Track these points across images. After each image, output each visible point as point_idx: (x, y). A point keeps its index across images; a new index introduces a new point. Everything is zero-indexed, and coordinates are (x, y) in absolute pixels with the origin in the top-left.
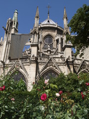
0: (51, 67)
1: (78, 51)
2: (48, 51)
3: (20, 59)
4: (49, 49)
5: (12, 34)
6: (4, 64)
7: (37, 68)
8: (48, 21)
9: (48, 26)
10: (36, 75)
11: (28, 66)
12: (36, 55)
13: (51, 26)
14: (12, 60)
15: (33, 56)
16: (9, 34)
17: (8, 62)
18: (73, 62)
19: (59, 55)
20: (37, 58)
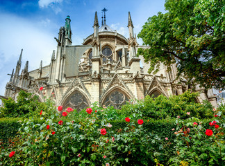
0: (117, 85)
1: (153, 66)
2: (108, 65)
3: (79, 76)
4: (109, 63)
5: (67, 46)
6: (60, 84)
7: (100, 87)
8: (106, 28)
9: (105, 34)
10: (100, 95)
11: (89, 85)
12: (98, 72)
13: (109, 34)
14: (69, 77)
15: (95, 73)
16: (63, 46)
17: (64, 81)
18: (143, 78)
19: (124, 71)
20: (99, 76)
